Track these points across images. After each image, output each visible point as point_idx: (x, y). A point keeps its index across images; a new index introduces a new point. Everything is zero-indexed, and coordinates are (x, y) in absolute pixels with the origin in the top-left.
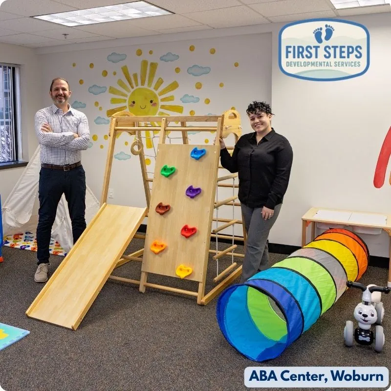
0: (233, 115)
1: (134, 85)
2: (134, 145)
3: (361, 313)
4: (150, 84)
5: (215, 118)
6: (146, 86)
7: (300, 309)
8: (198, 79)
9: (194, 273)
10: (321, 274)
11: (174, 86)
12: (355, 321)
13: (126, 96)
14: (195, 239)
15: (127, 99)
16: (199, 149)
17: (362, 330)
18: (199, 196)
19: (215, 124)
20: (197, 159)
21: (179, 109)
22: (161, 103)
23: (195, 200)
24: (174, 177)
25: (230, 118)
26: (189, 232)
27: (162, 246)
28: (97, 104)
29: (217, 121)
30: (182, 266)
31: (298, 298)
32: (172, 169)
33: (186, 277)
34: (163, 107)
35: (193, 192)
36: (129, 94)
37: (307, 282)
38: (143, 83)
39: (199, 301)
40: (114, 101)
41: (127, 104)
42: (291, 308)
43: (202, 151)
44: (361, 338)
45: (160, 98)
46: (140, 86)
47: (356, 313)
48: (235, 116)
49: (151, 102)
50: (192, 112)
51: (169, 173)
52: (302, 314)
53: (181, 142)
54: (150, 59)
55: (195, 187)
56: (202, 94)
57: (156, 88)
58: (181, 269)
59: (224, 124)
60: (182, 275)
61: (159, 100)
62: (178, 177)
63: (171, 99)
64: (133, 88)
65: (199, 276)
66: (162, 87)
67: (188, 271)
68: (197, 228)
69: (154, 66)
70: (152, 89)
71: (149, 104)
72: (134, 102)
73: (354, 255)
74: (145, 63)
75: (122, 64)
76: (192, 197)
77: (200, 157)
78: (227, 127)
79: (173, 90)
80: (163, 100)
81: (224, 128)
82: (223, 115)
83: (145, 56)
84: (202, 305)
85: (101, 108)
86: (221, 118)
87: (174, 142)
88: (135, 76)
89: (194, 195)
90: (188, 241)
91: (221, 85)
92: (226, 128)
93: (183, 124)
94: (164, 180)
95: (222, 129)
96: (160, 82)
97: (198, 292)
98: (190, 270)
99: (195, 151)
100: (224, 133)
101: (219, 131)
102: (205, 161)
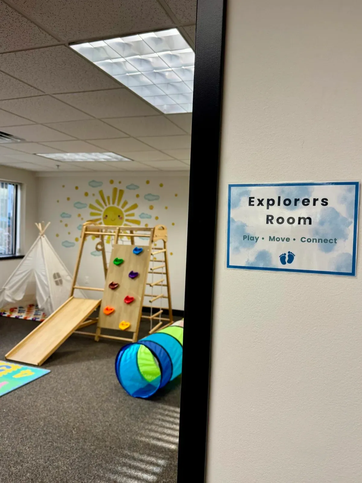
0: (162, 228)
1: (107, 204)
2: (98, 244)
4: (118, 204)
5: (149, 230)
6: (115, 205)
8: (151, 203)
9: (131, 326)
11: (135, 206)
13: (101, 211)
14: (133, 305)
15: (102, 213)
16: (138, 248)
18: (137, 277)
19: (149, 233)
20: (137, 254)
21: (138, 222)
22: (125, 218)
24: (122, 266)
25: (159, 229)
26: (129, 300)
27: (111, 309)
28: (79, 215)
30: (123, 322)
32: (121, 260)
33: (125, 329)
34: (127, 220)
35: (134, 275)
36: (103, 210)
38: (113, 203)
40: (92, 214)
41: (101, 217)
43: (140, 249)
45: (125, 214)
46: (111, 205)
48: (163, 228)
49: (119, 216)
50: (146, 225)
51: (119, 263)
53: (129, 243)
54: (119, 187)
55: (135, 272)
56: (154, 213)
57: (123, 207)
58: (123, 324)
59: (155, 233)
60: (123, 328)
61: (125, 216)
62: (125, 265)
63: (133, 215)
64: (106, 205)
65: (134, 328)
66: (127, 207)
67: (127, 325)
68: (135, 298)
69: (122, 192)
70: (120, 207)
71: (118, 218)
72: (107, 216)
74: (115, 190)
75: (99, 189)
76: (133, 278)
77: (139, 253)
79: (134, 209)
80: (127, 216)
83: (116, 185)
85: (82, 219)
87: (125, 243)
88: (108, 198)
89: (133, 276)
90: (129, 306)
91: (166, 208)
92: (156, 236)
93: (132, 232)
94: (116, 268)
95: (153, 236)
96: (126, 203)
97: (132, 338)
98: (129, 324)
99: (136, 249)
100: (155, 239)
101: (151, 237)
102: (142, 255)
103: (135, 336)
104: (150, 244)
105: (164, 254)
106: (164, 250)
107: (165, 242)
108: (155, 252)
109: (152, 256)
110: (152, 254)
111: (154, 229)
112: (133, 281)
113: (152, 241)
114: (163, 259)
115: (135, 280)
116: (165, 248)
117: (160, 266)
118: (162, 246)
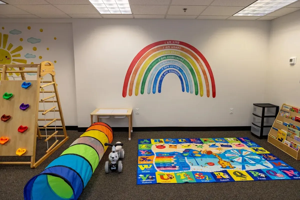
0: (48, 64)
3: (111, 157)
4: (4, 47)
5: (36, 66)
6: (2, 48)
7: (80, 177)
8: (34, 45)
9: (28, 151)
10: (91, 151)
11: (20, 48)
12: (110, 161)
14: (27, 133)
16: (27, 83)
17: (113, 165)
18: (28, 108)
19: (35, 69)
20: (26, 88)
21: (24, 61)
22: (12, 58)
23: (26, 111)
24: (12, 99)
25: (46, 65)
26: (23, 130)
27: (6, 140)
29: (37, 67)
30: (20, 149)
31: (78, 171)
32: (10, 95)
33: (22, 154)
34: (14, 60)
35: (24, 107)
37: (83, 159)
39: (31, 167)
42: (74, 179)
43: (29, 84)
44: (112, 168)
45: (12, 55)
47: (110, 158)
48: (50, 65)
49: (6, 57)
50: (32, 62)
51: (9, 97)
52: (82, 180)
54: (3, 32)
55: (25, 104)
57: (9, 50)
58: (19, 151)
59: (41, 68)
60: (20, 154)
62: (15, 99)
63: (19, 55)
65: (31, 152)
66: (13, 49)
67: (24, 151)
68: (28, 127)
69: (6, 36)
70: (6, 49)
73: (106, 135)
76: (24, 110)
77: (28, 87)
78: (44, 70)
79: (19, 51)
81: (41, 70)
82: (41, 64)
84: (34, 168)
86: (39, 65)
89: (25, 108)
90: (23, 134)
91: (48, 49)
93: (20, 69)
94: (6, 102)
95: (40, 71)
96: (11, 46)
97: (30, 161)
98: (25, 150)
99: (24, 84)
100: (42, 73)
101: (38, 72)
102: (31, 89)
103: (32, 159)
104: (38, 79)
105: (53, 86)
106: (53, 83)
107: (53, 76)
108: (43, 85)
109: (41, 89)
110: (41, 87)
111: (40, 65)
112: (25, 112)
113: (40, 76)
114: (54, 90)
115: (27, 111)
116: (53, 81)
117: (51, 96)
118: (51, 80)
